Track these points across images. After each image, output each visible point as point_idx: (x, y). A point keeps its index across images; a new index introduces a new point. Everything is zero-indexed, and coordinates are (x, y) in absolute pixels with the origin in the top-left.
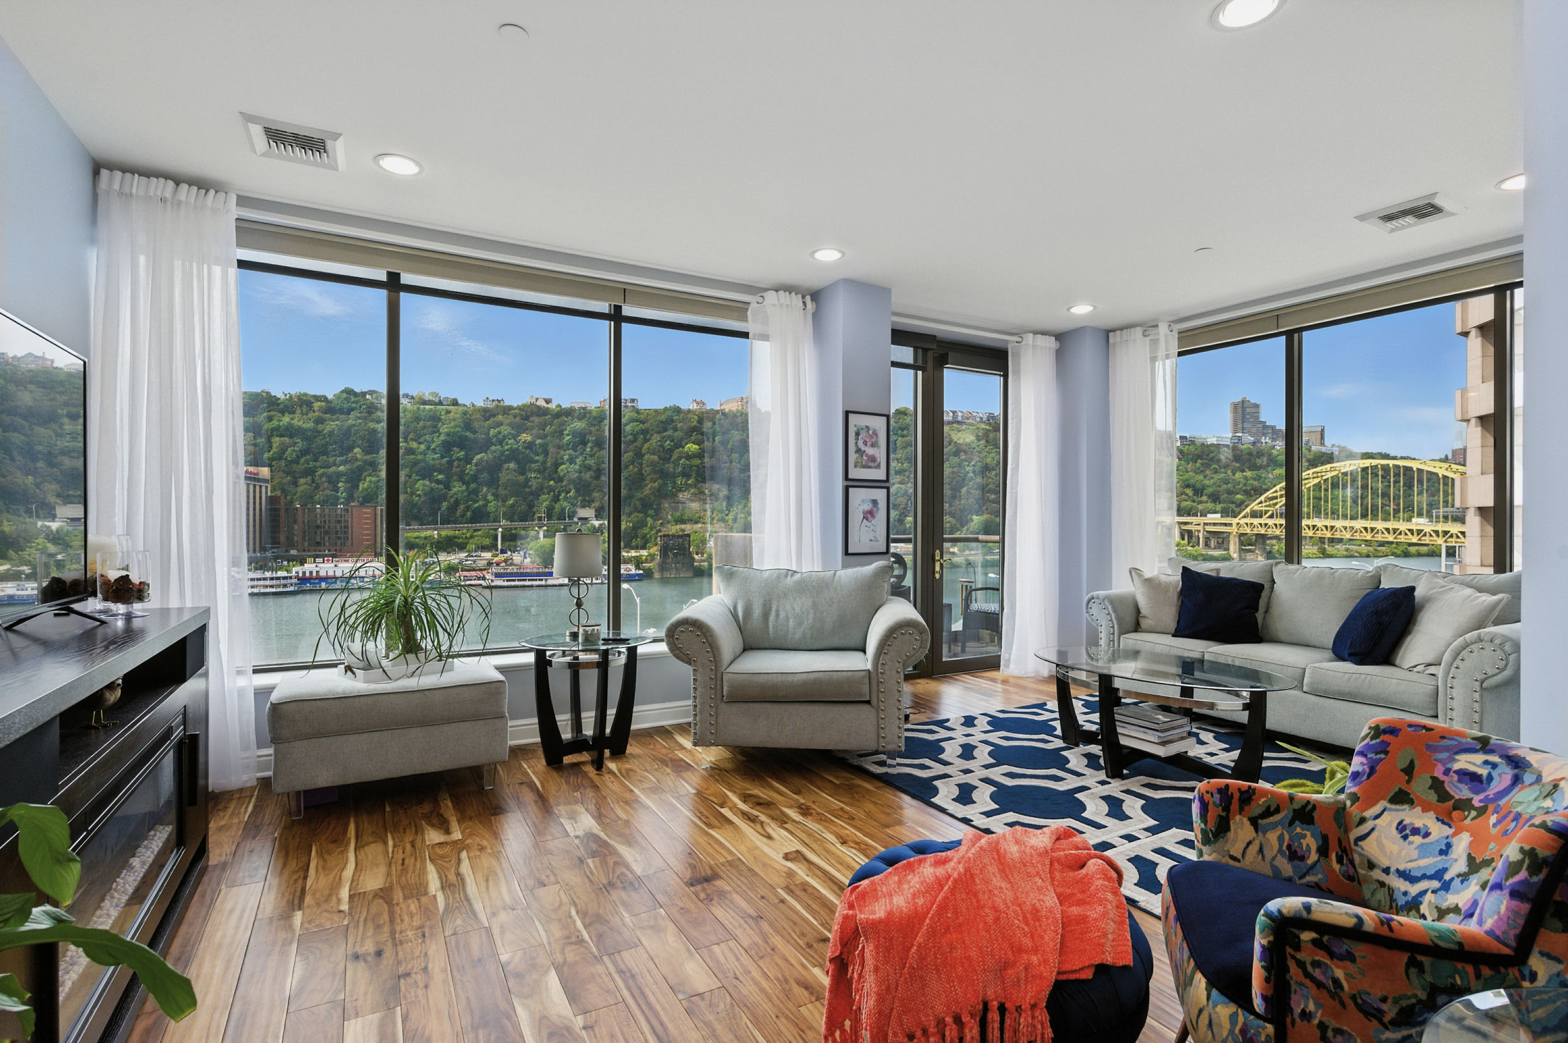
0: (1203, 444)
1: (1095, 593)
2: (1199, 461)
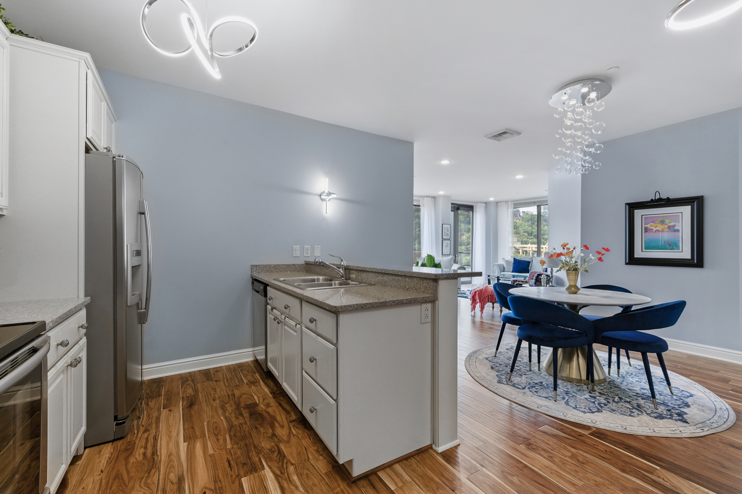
0: (532, 215)
1: (495, 264)
2: (530, 222)
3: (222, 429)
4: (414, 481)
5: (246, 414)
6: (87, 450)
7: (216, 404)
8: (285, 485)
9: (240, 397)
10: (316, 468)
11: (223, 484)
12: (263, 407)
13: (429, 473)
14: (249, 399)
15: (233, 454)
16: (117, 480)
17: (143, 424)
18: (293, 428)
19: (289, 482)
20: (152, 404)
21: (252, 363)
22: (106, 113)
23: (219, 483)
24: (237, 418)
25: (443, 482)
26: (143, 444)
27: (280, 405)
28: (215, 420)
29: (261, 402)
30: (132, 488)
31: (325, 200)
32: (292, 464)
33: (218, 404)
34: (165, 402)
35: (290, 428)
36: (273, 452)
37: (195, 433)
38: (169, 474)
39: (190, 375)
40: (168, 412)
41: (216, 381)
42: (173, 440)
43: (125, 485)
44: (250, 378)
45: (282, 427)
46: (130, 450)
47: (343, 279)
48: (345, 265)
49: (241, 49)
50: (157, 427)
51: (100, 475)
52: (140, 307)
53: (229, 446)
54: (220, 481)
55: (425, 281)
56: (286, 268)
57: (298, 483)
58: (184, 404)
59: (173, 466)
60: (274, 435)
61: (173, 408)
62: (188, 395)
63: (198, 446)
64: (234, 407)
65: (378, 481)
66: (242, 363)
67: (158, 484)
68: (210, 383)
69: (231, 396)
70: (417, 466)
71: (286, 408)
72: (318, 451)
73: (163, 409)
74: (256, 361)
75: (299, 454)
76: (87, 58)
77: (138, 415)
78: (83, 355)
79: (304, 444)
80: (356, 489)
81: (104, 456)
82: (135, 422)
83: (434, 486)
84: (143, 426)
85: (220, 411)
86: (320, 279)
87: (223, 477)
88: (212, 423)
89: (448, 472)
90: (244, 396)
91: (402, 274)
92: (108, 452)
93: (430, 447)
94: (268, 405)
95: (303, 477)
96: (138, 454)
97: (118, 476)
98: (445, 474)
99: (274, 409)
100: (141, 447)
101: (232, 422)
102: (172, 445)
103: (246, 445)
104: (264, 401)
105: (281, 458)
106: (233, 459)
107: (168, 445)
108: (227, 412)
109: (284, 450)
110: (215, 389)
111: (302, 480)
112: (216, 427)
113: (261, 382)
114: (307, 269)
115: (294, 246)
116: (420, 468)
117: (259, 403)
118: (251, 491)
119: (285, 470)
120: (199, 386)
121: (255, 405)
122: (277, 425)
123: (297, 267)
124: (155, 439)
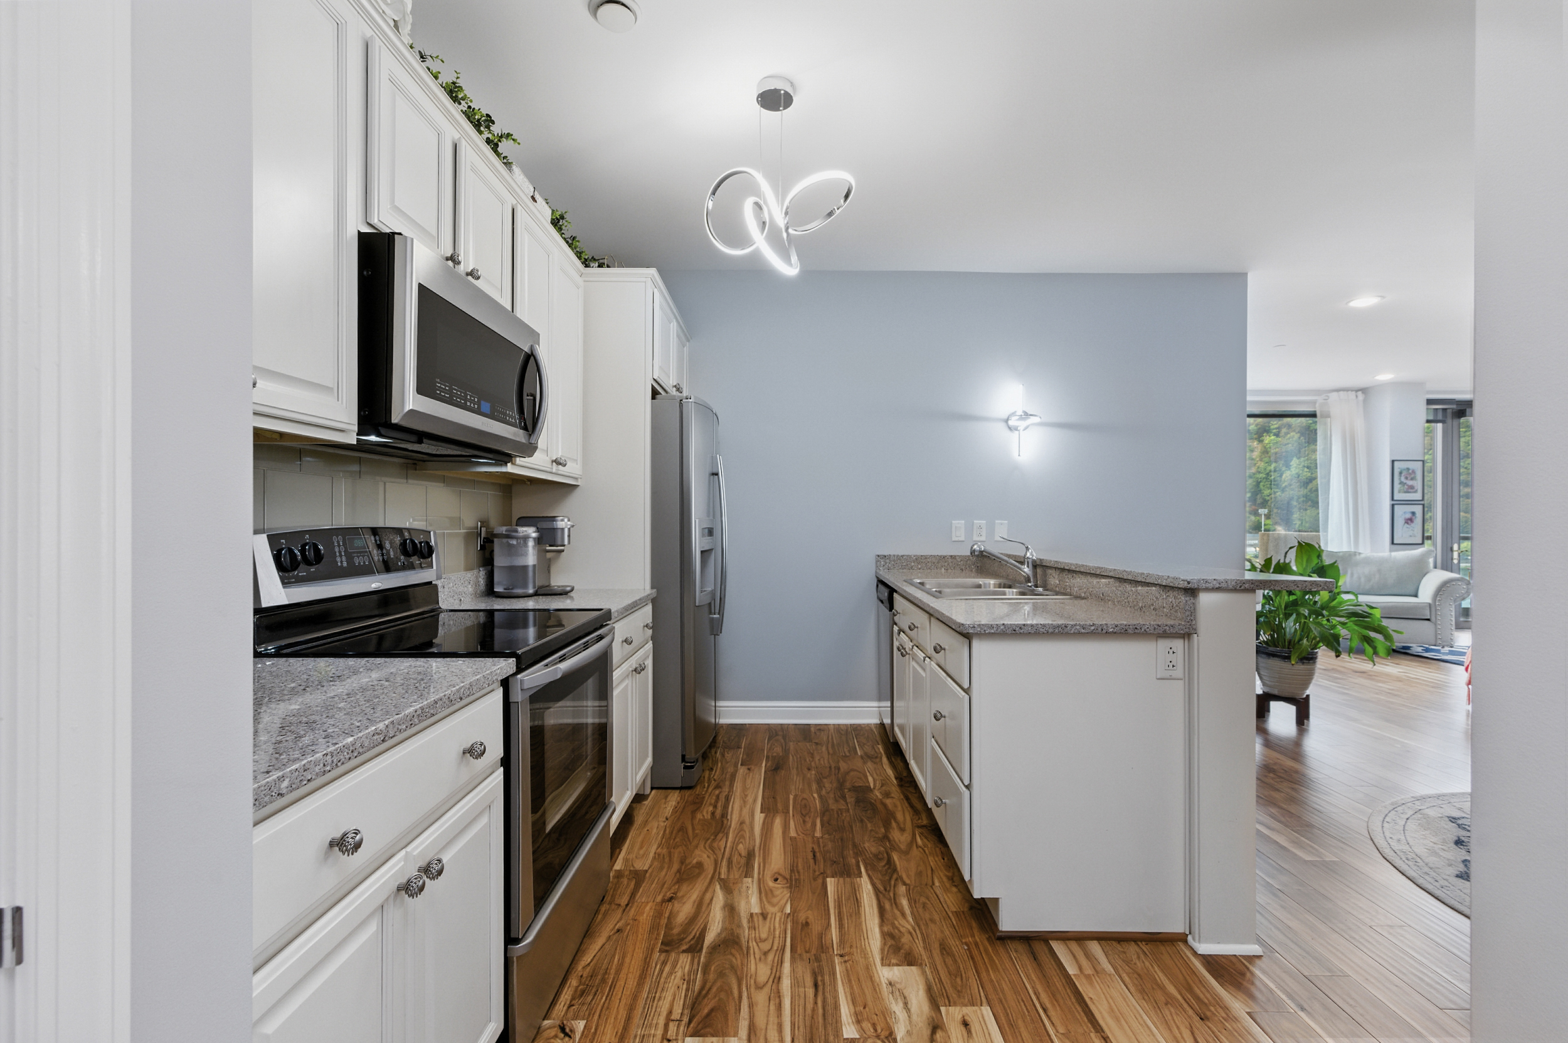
3: (812, 810)
4: (1120, 977)
5: (851, 798)
6: (654, 792)
7: (811, 775)
8: (887, 906)
9: (847, 773)
10: (942, 900)
11: (802, 877)
12: (878, 794)
13: (1161, 977)
14: (860, 778)
15: (821, 845)
16: (680, 833)
17: (715, 777)
18: (920, 836)
19: (894, 905)
20: (728, 756)
21: (876, 727)
22: (675, 336)
23: (797, 874)
24: (837, 801)
25: (1185, 1000)
26: (713, 801)
27: (907, 799)
28: (805, 796)
29: (877, 788)
30: (696, 847)
31: (1016, 429)
32: (904, 884)
33: (813, 776)
34: (745, 757)
35: (914, 835)
36: (880, 859)
37: (776, 805)
38: (738, 844)
39: (782, 728)
40: (746, 771)
41: (817, 744)
42: (748, 806)
43: (689, 841)
44: (868, 749)
45: (902, 830)
46: (698, 804)
47: (1030, 584)
48: (1034, 558)
49: (830, 214)
50: (731, 785)
51: (665, 822)
52: (713, 611)
53: (818, 834)
54: (798, 872)
55: (1171, 593)
56: (938, 563)
57: (908, 911)
58: (768, 765)
59: (743, 837)
60: (886, 837)
61: (753, 767)
62: (775, 754)
63: (778, 822)
64: (835, 785)
65: (1047, 952)
66: (859, 725)
67: (724, 851)
68: (808, 744)
69: (833, 770)
70: (1139, 958)
71: (916, 805)
72: (952, 879)
73: (741, 765)
74: (882, 725)
75: (919, 874)
76: (653, 275)
77: (711, 765)
78: (649, 663)
79: (932, 864)
80: (1001, 950)
81: (671, 803)
82: (707, 774)
83: (1161, 999)
84: (715, 780)
85: (814, 786)
86: (990, 584)
87: (804, 869)
88: (800, 799)
89: (1204, 987)
90: (852, 774)
91: (1130, 577)
92: (675, 799)
93: (1182, 938)
94: (887, 795)
95: (917, 905)
96: (706, 812)
97: (682, 829)
98: (1196, 989)
99: (896, 802)
100: (711, 804)
101: (828, 805)
102: (746, 811)
103: (842, 840)
104: (882, 787)
105: (889, 871)
106: (820, 851)
107: (741, 810)
108: (824, 789)
109: (897, 863)
110: (812, 754)
111: (915, 909)
112: (805, 806)
113: (885, 760)
114: (979, 565)
115: (953, 522)
116: (1143, 962)
117: (874, 788)
118: (836, 897)
119: (892, 888)
120: (792, 745)
121: (868, 789)
122: (894, 824)
123: (959, 560)
124: (727, 799)
